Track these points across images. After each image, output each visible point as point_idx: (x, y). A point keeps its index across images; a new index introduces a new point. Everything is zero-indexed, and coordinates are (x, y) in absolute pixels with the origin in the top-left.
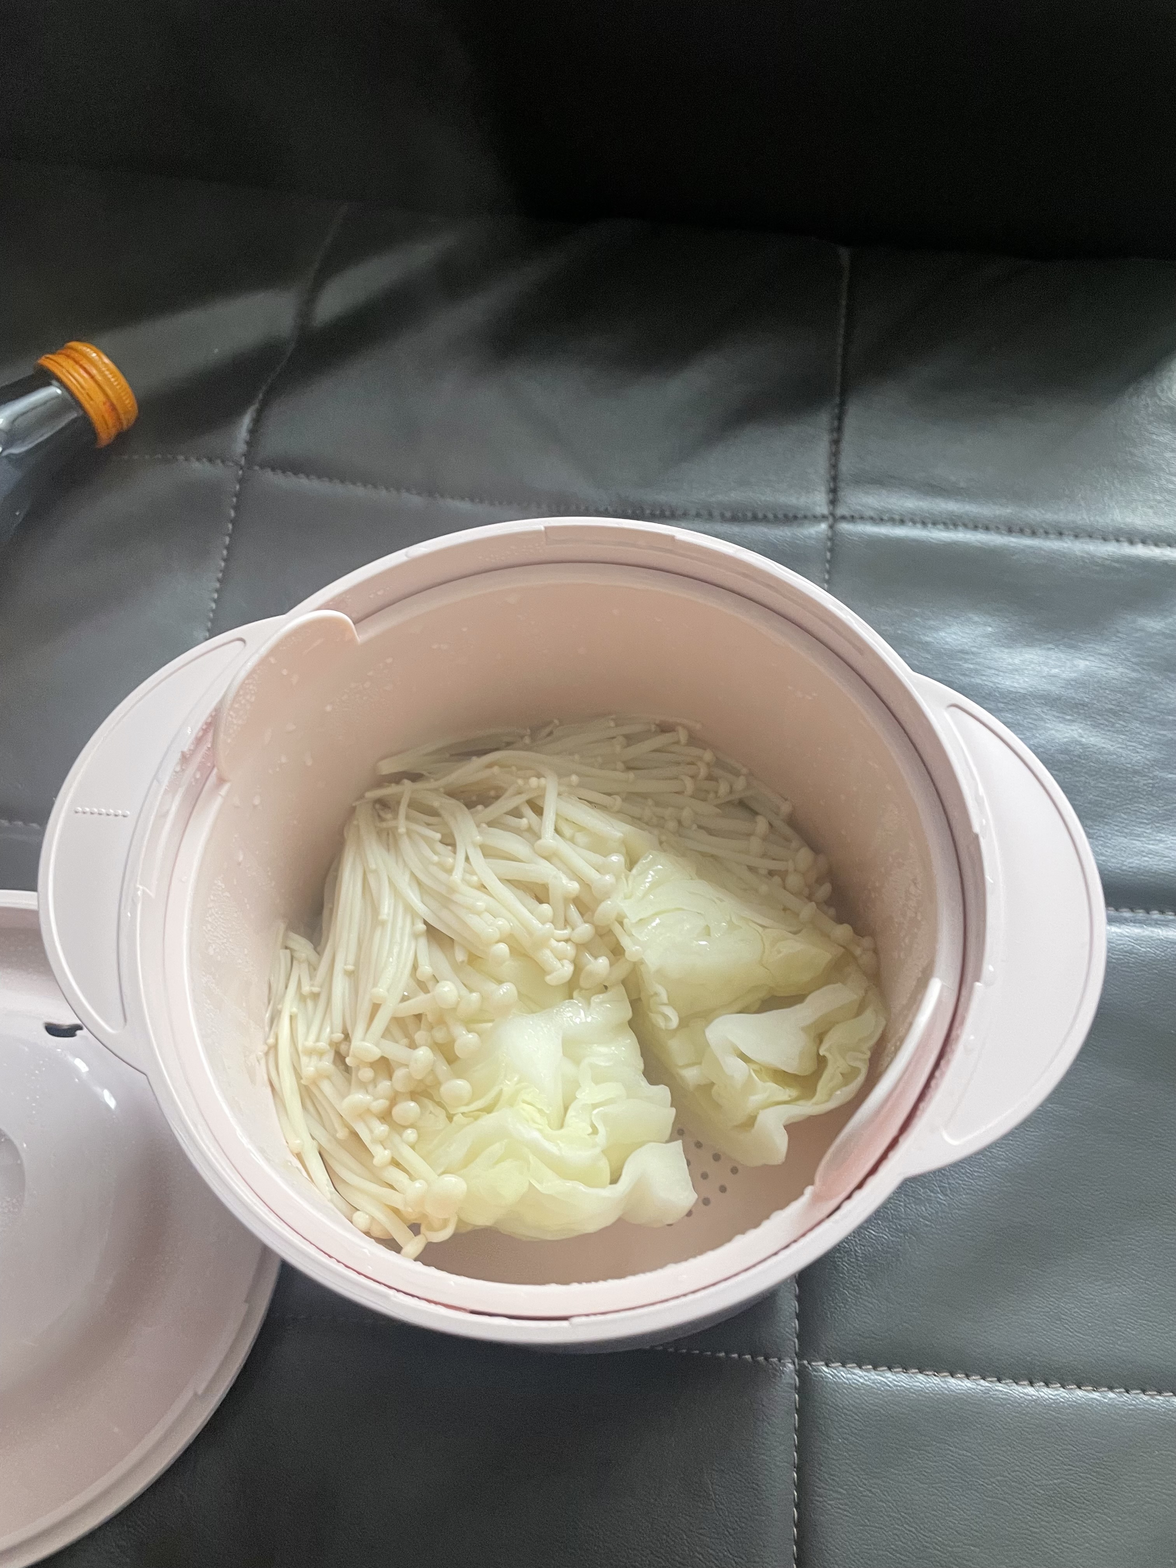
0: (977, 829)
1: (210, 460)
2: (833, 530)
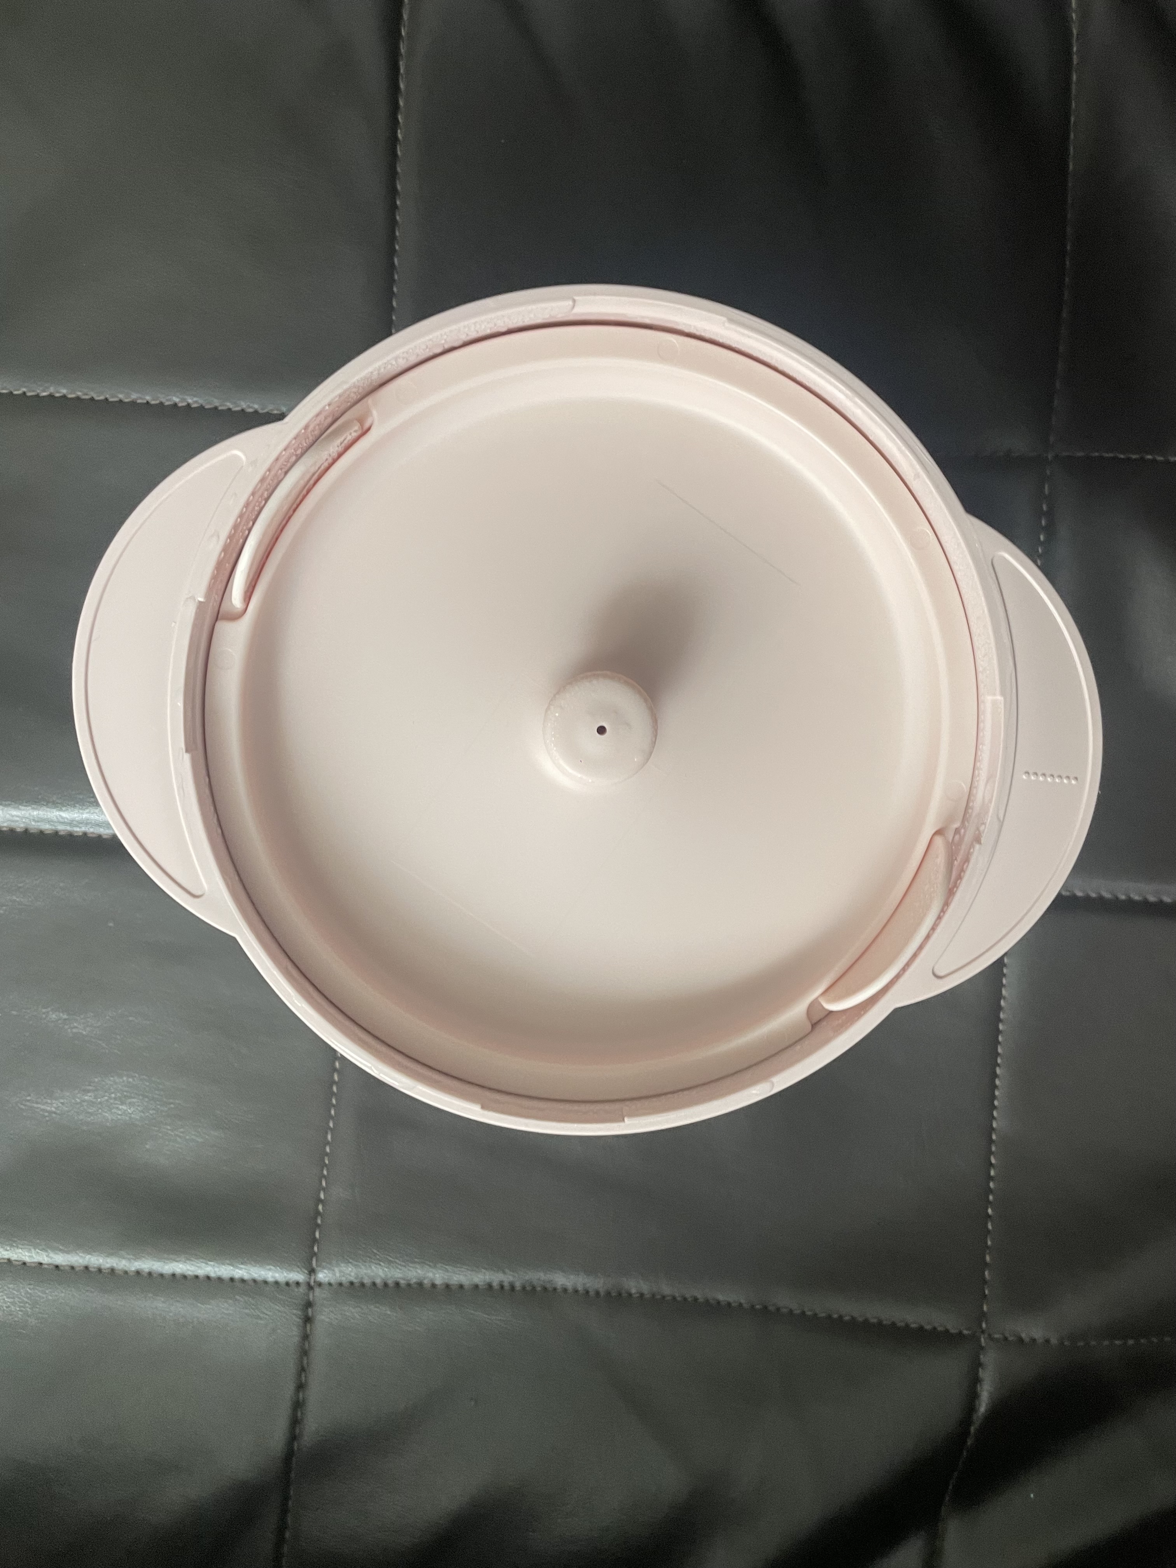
0: (187, 757)
1: (1021, 1340)
2: (312, 1271)
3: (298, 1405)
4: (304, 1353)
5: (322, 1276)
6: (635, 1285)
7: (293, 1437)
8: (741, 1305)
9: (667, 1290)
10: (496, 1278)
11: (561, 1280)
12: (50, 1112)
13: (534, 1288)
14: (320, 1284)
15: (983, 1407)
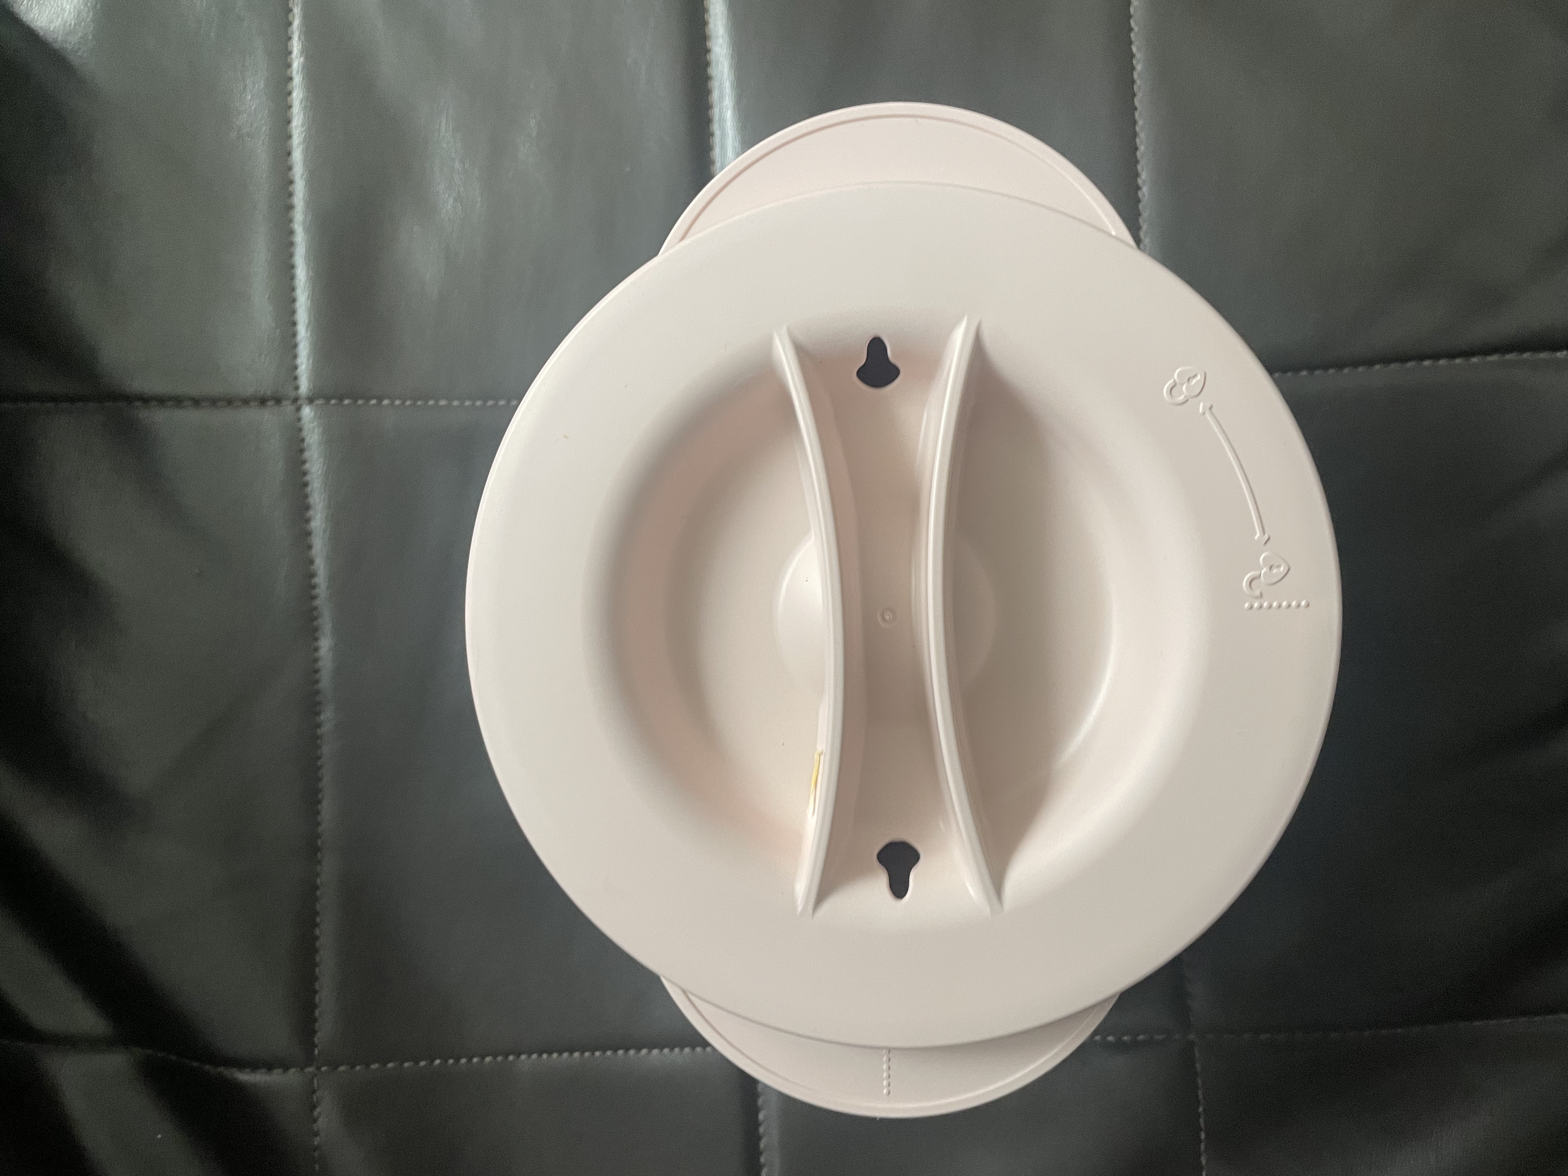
1: (314, 1107)
2: (311, 400)
3: (178, 401)
4: (230, 401)
5: (307, 412)
6: (328, 716)
7: (145, 400)
8: (319, 824)
9: (327, 750)
10: (321, 579)
11: (325, 644)
12: (439, 131)
13: (316, 618)
14: (298, 409)
15: (245, 1077)
